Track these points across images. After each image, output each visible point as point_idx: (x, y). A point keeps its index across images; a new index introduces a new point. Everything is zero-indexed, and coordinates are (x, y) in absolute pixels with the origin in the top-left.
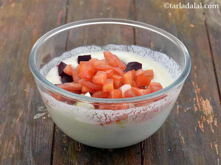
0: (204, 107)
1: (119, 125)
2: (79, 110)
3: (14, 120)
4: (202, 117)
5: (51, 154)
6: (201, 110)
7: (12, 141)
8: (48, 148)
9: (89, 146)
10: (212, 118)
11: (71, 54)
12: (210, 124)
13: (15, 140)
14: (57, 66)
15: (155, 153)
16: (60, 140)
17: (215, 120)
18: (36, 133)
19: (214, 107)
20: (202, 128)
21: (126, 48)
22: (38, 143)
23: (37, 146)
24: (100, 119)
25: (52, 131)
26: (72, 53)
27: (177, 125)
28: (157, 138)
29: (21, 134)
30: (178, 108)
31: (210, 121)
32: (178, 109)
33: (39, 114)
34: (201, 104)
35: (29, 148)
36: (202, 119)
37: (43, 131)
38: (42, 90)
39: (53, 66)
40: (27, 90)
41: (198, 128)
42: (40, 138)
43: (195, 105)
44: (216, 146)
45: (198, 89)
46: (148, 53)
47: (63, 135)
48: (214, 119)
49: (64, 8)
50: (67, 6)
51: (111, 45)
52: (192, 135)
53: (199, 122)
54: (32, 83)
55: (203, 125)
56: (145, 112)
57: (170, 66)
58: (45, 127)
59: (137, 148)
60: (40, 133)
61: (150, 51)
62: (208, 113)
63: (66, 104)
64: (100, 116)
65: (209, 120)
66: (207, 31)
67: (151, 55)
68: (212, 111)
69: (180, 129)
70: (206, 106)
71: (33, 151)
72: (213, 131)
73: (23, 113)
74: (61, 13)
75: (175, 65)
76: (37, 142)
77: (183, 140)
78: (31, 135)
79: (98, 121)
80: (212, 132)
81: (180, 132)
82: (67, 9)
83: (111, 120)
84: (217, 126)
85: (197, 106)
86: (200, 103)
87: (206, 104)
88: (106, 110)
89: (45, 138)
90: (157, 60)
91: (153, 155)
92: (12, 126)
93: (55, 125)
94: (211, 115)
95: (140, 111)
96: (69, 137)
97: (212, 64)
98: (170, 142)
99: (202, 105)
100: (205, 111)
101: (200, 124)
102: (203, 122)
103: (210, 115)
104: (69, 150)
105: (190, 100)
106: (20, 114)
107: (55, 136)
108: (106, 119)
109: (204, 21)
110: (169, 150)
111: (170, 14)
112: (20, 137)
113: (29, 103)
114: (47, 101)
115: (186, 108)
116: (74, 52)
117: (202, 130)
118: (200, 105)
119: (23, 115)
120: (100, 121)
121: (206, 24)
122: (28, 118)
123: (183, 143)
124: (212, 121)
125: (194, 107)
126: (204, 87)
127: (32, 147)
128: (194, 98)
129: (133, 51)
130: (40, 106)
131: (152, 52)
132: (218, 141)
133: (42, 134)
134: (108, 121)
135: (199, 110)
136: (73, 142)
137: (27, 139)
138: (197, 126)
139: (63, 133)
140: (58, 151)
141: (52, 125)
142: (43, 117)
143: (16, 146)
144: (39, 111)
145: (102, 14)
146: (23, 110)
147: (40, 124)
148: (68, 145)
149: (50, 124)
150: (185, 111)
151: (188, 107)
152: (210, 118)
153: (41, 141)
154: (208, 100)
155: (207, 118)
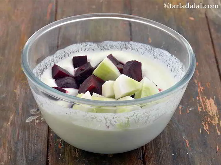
0: (208, 106)
2: (77, 114)
3: (5, 124)
4: (206, 118)
5: (46, 160)
6: (205, 110)
7: (3, 147)
8: (43, 154)
9: (87, 151)
10: (217, 119)
11: (65, 52)
12: (215, 125)
13: (7, 145)
15: (158, 158)
16: (55, 146)
19: (219, 106)
20: (207, 129)
21: (124, 45)
22: (31, 148)
23: (31, 152)
25: (46, 135)
27: (180, 126)
28: (160, 142)
29: (13, 139)
30: (180, 108)
31: (215, 122)
32: (181, 110)
33: (31, 117)
35: (22, 155)
36: (206, 120)
37: (36, 136)
40: (18, 91)
41: (203, 130)
42: (34, 143)
43: (198, 105)
45: (201, 88)
46: (148, 50)
47: (58, 140)
48: (219, 120)
49: (54, 0)
51: (108, 42)
52: (197, 138)
53: (203, 123)
54: (22, 84)
55: (208, 126)
57: (173, 63)
58: (39, 132)
59: (139, 153)
60: (33, 138)
61: (150, 48)
62: (213, 113)
64: (100, 119)
66: (208, 24)
67: (152, 52)
69: (184, 131)
70: (211, 106)
71: (27, 157)
72: (219, 132)
73: (14, 116)
74: (50, 6)
75: (178, 63)
77: (187, 143)
78: (24, 140)
81: (184, 134)
85: (201, 106)
86: (203, 103)
87: (210, 104)
89: (39, 144)
91: (156, 160)
92: (3, 130)
93: (49, 129)
94: (216, 116)
96: (65, 142)
97: (214, 60)
98: (173, 146)
99: (206, 105)
100: (209, 111)
101: (204, 126)
102: (208, 123)
103: (215, 115)
104: (66, 156)
105: (193, 99)
106: (11, 117)
107: (50, 140)
109: (204, 13)
110: (173, 154)
112: (12, 143)
113: (21, 105)
115: (190, 108)
117: (207, 132)
118: (204, 104)
121: (207, 17)
122: (19, 122)
123: (187, 146)
124: (217, 122)
125: (197, 107)
126: (207, 85)
127: (25, 154)
128: (197, 97)
129: (132, 47)
130: (32, 109)
131: (153, 49)
133: (36, 139)
135: (203, 110)
136: (69, 147)
137: (20, 145)
138: (202, 127)
139: (58, 138)
140: (54, 157)
141: (46, 129)
142: (36, 120)
143: (8, 153)
144: (32, 114)
145: (94, 7)
146: (14, 113)
147: (33, 128)
148: (64, 150)
149: (44, 128)
150: (188, 112)
151: (191, 107)
152: (215, 119)
153: (35, 147)
154: (212, 100)
155: (212, 118)
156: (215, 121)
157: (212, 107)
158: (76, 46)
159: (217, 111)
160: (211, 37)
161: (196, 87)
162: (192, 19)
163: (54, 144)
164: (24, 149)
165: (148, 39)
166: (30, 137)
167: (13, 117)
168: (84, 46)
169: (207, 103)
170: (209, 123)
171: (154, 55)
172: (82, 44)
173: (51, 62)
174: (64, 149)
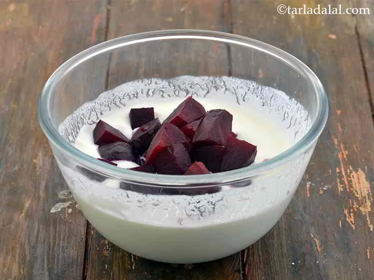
0: (355, 183)
3: (16, 216)
4: (351, 203)
5: (82, 275)
6: (349, 189)
7: (12, 254)
8: (77, 265)
10: (368, 204)
12: (366, 214)
13: (18, 251)
15: (268, 270)
16: (97, 251)
18: (55, 238)
19: (373, 183)
20: (351, 222)
22: (58, 255)
23: (58, 261)
25: (83, 234)
27: (307, 217)
28: (272, 243)
29: (29, 240)
30: (308, 186)
31: (366, 209)
32: (309, 189)
33: (60, 204)
35: (43, 266)
36: (351, 205)
40: (39, 160)
41: (345, 222)
42: (63, 247)
43: (338, 180)
45: (344, 152)
47: (102, 242)
49: (104, 9)
50: (109, 7)
52: (334, 236)
53: (346, 212)
54: (47, 149)
55: (354, 216)
58: (72, 227)
59: (236, 261)
60: (62, 237)
62: (363, 195)
66: (360, 45)
69: (313, 224)
70: (359, 183)
71: (50, 270)
72: (371, 226)
73: (32, 202)
74: (97, 19)
76: (56, 255)
77: (318, 246)
78: (46, 242)
80: (369, 228)
81: (312, 230)
82: (108, 12)
85: (342, 182)
86: (347, 178)
87: (359, 179)
89: (71, 248)
91: (265, 274)
92: (12, 226)
93: (88, 224)
94: (367, 198)
96: (113, 244)
98: (294, 249)
99: (351, 181)
100: (356, 191)
101: (347, 215)
102: (354, 211)
103: (365, 198)
104: (115, 268)
105: (330, 171)
106: (27, 205)
107: (90, 242)
109: (353, 26)
110: (293, 264)
111: (292, 17)
112: (26, 246)
113: (43, 185)
115: (324, 186)
117: (352, 226)
118: (348, 180)
119: (32, 207)
121: (357, 33)
122: (40, 212)
123: (317, 250)
124: (369, 209)
125: (337, 184)
126: (355, 147)
127: (48, 265)
128: (337, 168)
130: (62, 191)
131: (260, 88)
133: (66, 240)
135: (346, 189)
136: (121, 253)
137: (40, 250)
138: (343, 218)
139: (103, 238)
140: (95, 269)
141: (84, 224)
142: (67, 209)
143: (19, 263)
144: (61, 199)
145: (170, 19)
146: (31, 198)
147: (62, 222)
148: (111, 258)
149: (80, 222)
150: (321, 192)
151: (326, 185)
152: (365, 204)
153: (64, 253)
154: (362, 172)
155: (361, 203)
156: (365, 207)
157: (361, 184)
158: (133, 85)
159: (370, 191)
160: (364, 67)
161: (336, 152)
162: (333, 37)
163: (96, 248)
164: (45, 257)
165: (257, 72)
166: (57, 236)
167: (29, 205)
168: (145, 85)
169: (353, 178)
170: (356, 210)
171: (262, 97)
172: (142, 82)
173: (91, 112)
174: (113, 257)
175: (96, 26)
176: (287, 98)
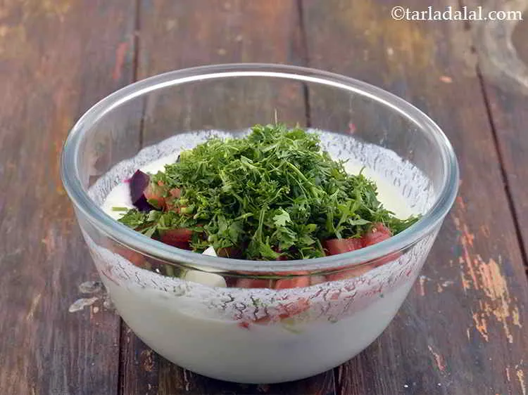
0: (486, 279)
1: (288, 326)
3: (21, 317)
4: (481, 305)
6: (479, 286)
7: (19, 368)
8: (109, 384)
10: (505, 306)
11: (159, 151)
12: (502, 320)
13: (26, 364)
14: (125, 181)
16: (136, 365)
17: (514, 312)
18: (76, 347)
19: (510, 278)
20: (483, 330)
22: (83, 371)
23: (82, 379)
24: (241, 311)
25: (115, 342)
26: (162, 150)
27: (422, 323)
28: (376, 357)
29: (41, 349)
30: (422, 281)
31: (502, 314)
32: (423, 285)
33: (82, 300)
34: (478, 273)
35: (62, 385)
36: (482, 309)
37: (93, 342)
38: (95, 241)
39: (117, 181)
40: (50, 242)
41: (474, 331)
42: (89, 359)
43: (463, 275)
44: (520, 374)
45: (469, 236)
46: (349, 149)
47: (143, 352)
48: (511, 310)
49: (130, 37)
50: (137, 33)
52: (460, 350)
53: (475, 317)
55: (486, 322)
56: (352, 293)
57: (406, 179)
58: (100, 332)
59: (328, 382)
60: (86, 347)
61: (355, 144)
62: (497, 294)
63: (158, 276)
64: (242, 304)
65: (499, 311)
66: (483, 92)
67: (357, 152)
68: (506, 289)
69: (431, 333)
70: (491, 278)
71: (72, 391)
72: (510, 337)
73: (42, 298)
74: (122, 48)
75: (418, 176)
76: (80, 370)
77: (439, 362)
78: (65, 353)
79: (236, 315)
80: (508, 340)
81: (430, 340)
82: (137, 40)
83: (267, 314)
84: (520, 326)
85: (468, 277)
86: (474, 270)
87: (490, 273)
88: (258, 290)
89: (100, 361)
90: (373, 165)
92: (17, 330)
93: (122, 325)
94: (503, 299)
95: (340, 290)
96: (159, 356)
97: (499, 172)
98: (406, 367)
99: (480, 276)
100: (488, 289)
101: (477, 322)
102: (486, 317)
103: (500, 298)
104: (162, 389)
105: (451, 262)
106: (36, 301)
107: (125, 352)
108: (257, 311)
110: (406, 386)
111: (390, 51)
112: (38, 356)
113: (57, 273)
114: (109, 269)
115: (443, 281)
116: (166, 148)
117: (485, 336)
118: (475, 274)
119: (43, 304)
120: (241, 317)
121: (480, 76)
122: (54, 311)
123: (438, 368)
124: (506, 314)
125: (461, 279)
126: (483, 230)
127: (69, 383)
128: (461, 259)
130: (84, 282)
131: (360, 146)
132: (523, 363)
133: (92, 350)
134: (259, 315)
135: (474, 287)
136: (169, 368)
137: (56, 363)
138: (471, 325)
139: (144, 346)
140: (134, 390)
142: (91, 307)
143: (29, 380)
144: (83, 294)
145: (222, 52)
146: (41, 291)
147: (86, 325)
148: (156, 375)
149: (110, 325)
150: (440, 290)
151: (446, 280)
152: (500, 307)
153: (90, 367)
154: (494, 263)
155: (495, 306)
156: (501, 311)
157: (494, 280)
161: (458, 236)
162: (447, 79)
163: (134, 361)
167: (40, 300)
169: (483, 271)
170: (488, 315)
171: (363, 159)
172: (198, 135)
174: (158, 373)
175: (120, 59)
176: (399, 159)
